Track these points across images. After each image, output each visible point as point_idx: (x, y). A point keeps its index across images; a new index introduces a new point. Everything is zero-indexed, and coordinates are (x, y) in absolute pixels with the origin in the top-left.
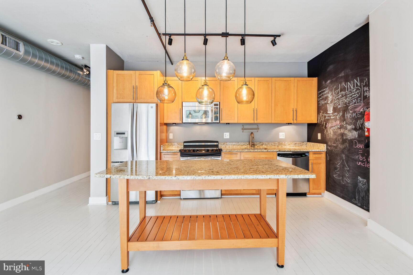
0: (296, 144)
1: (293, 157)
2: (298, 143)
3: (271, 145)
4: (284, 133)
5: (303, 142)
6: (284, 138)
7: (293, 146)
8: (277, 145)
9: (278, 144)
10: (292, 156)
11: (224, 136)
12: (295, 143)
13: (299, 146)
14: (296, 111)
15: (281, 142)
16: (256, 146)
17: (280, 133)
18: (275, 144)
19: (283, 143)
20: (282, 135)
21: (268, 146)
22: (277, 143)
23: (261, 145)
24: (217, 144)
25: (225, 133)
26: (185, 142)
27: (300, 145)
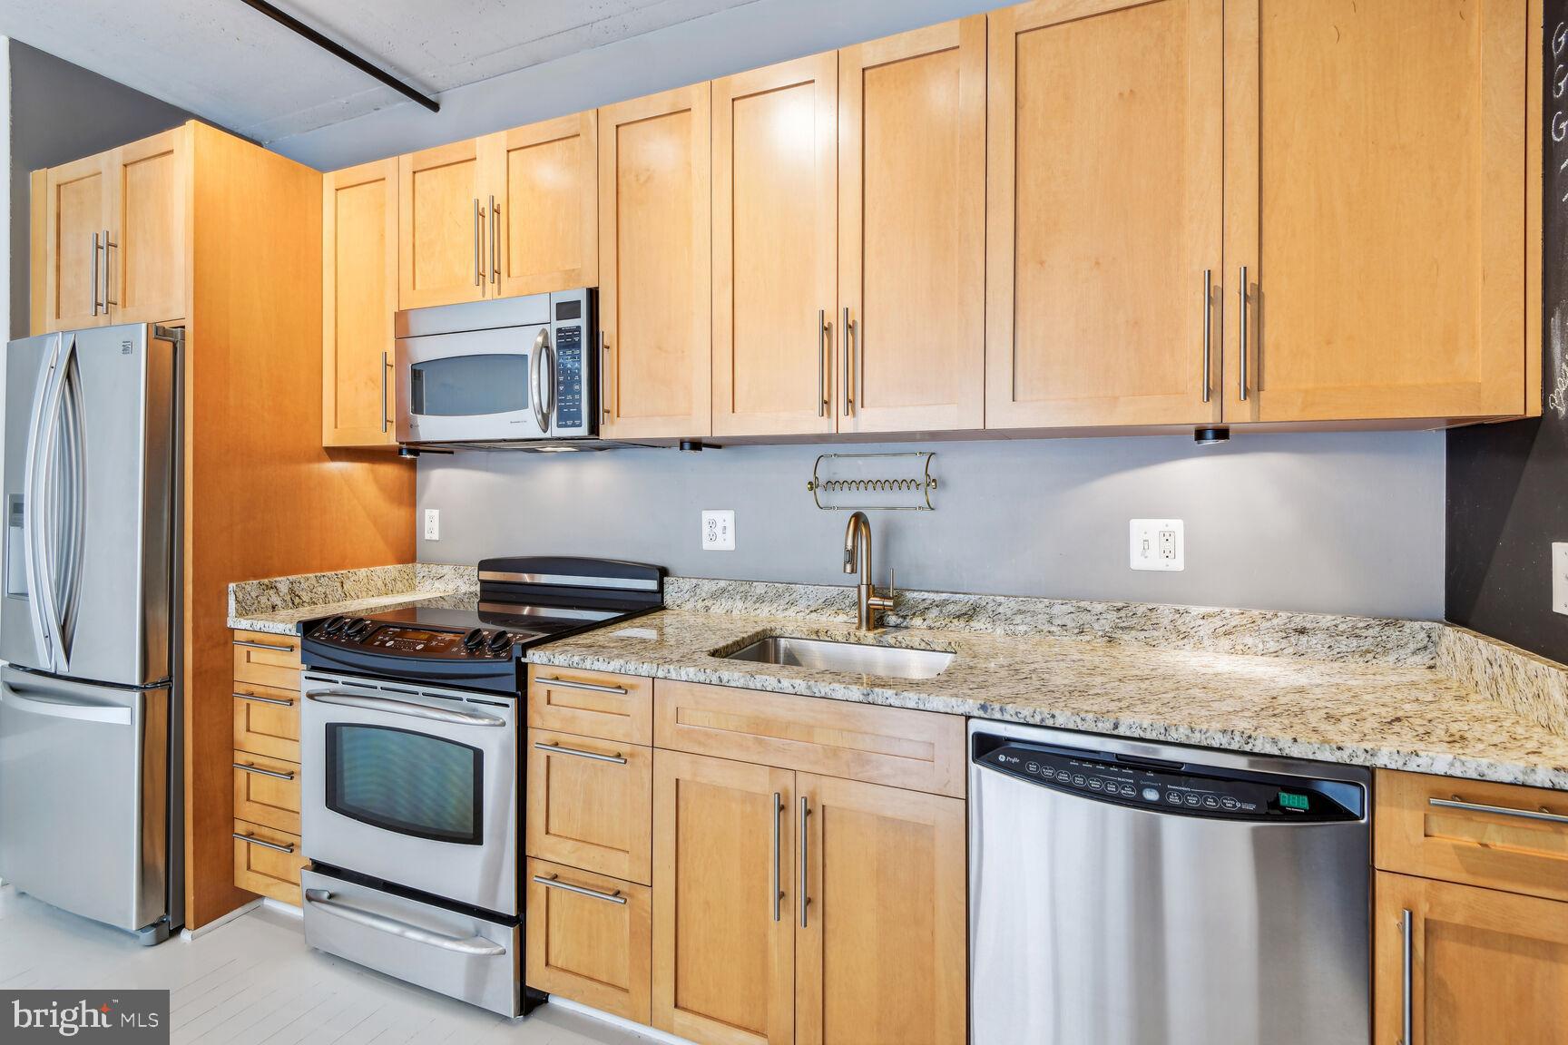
0: (1302, 631)
1: (1151, 795)
2: (1327, 620)
3: (1046, 627)
4: (1177, 525)
5: (1393, 621)
6: (1178, 564)
7: (1272, 646)
8: (1105, 624)
9: (1113, 616)
10: (1140, 790)
11: (706, 530)
12: (1299, 621)
13: (1341, 657)
14: (1254, 297)
15: (1141, 610)
16: (917, 621)
17: (1137, 526)
18: (1086, 617)
19: (1165, 611)
20: (1154, 544)
21: (1022, 628)
22: (1098, 607)
23: (959, 617)
24: (651, 585)
25: (707, 516)
26: (485, 565)
27: (1354, 642)
